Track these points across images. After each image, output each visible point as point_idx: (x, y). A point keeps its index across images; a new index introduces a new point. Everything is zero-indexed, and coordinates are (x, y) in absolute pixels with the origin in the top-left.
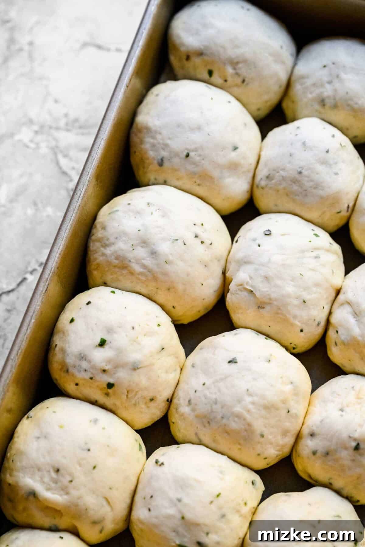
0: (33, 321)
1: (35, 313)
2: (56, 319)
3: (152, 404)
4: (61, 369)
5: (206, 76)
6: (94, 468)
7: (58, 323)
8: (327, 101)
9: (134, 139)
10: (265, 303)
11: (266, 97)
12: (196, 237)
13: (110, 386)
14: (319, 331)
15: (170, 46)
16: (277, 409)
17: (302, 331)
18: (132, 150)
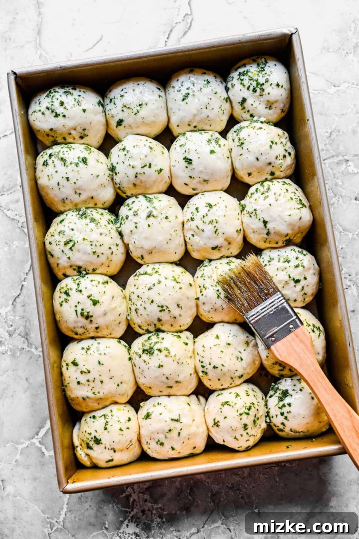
0: (44, 318)
1: (43, 313)
2: (52, 306)
3: (121, 324)
4: (68, 331)
5: (63, 141)
6: (110, 371)
7: (55, 308)
8: (132, 126)
9: (43, 193)
10: (152, 250)
11: (99, 135)
12: (101, 234)
13: (97, 328)
14: (183, 248)
15: (35, 131)
16: (182, 300)
17: (175, 253)
18: (44, 199)
